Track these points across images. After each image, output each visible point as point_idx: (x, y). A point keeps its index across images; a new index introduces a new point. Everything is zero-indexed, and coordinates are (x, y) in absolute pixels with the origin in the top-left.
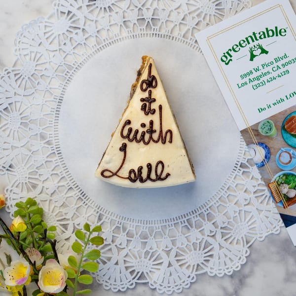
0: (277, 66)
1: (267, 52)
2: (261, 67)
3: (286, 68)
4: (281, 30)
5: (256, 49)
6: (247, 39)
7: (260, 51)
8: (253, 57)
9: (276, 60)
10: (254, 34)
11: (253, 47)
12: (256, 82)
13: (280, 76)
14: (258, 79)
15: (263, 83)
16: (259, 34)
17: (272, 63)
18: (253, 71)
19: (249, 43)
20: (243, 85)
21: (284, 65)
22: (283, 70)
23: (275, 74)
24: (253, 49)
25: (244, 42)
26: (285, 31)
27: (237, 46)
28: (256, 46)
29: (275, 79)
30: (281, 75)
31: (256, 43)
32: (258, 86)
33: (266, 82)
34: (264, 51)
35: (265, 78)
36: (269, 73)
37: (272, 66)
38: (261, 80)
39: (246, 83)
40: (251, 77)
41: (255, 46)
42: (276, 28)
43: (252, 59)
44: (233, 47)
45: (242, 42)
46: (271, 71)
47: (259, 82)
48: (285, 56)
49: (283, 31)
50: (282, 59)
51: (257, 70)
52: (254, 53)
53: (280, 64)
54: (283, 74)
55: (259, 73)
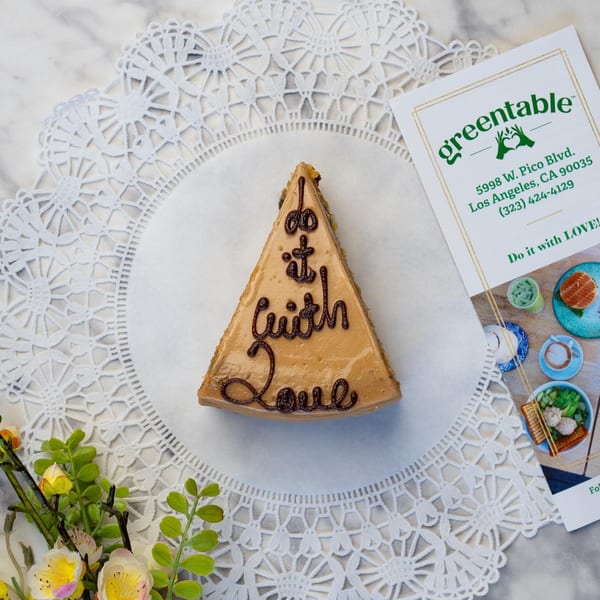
0: (551, 172)
1: (531, 144)
2: (518, 173)
4: (562, 99)
5: (510, 136)
6: (492, 114)
7: (517, 139)
8: (502, 151)
9: (550, 160)
10: (508, 105)
11: (505, 132)
12: (507, 202)
13: (556, 192)
14: (512, 196)
15: (522, 204)
16: (518, 105)
17: (540, 165)
18: (503, 179)
19: (496, 123)
20: (480, 206)
21: (564, 171)
22: (561, 179)
24: (504, 136)
26: (570, 103)
28: (510, 130)
31: (511, 123)
32: (510, 209)
34: (525, 141)
35: (525, 195)
36: (533, 184)
38: (518, 198)
39: (487, 203)
40: (498, 190)
41: (507, 130)
42: (552, 95)
43: (500, 156)
44: (464, 130)
45: (482, 121)
46: (537, 181)
47: (513, 202)
49: (565, 102)
50: (561, 159)
51: (510, 177)
52: (507, 143)
53: (556, 167)
54: (561, 188)
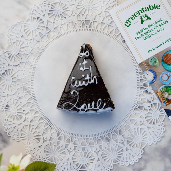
3: (162, 27)
23: (156, 31)
25: (137, 13)
27: (133, 16)
29: (156, 33)
30: (159, 31)
33: (151, 35)
37: (154, 26)
48: (161, 20)
55: (147, 31)
